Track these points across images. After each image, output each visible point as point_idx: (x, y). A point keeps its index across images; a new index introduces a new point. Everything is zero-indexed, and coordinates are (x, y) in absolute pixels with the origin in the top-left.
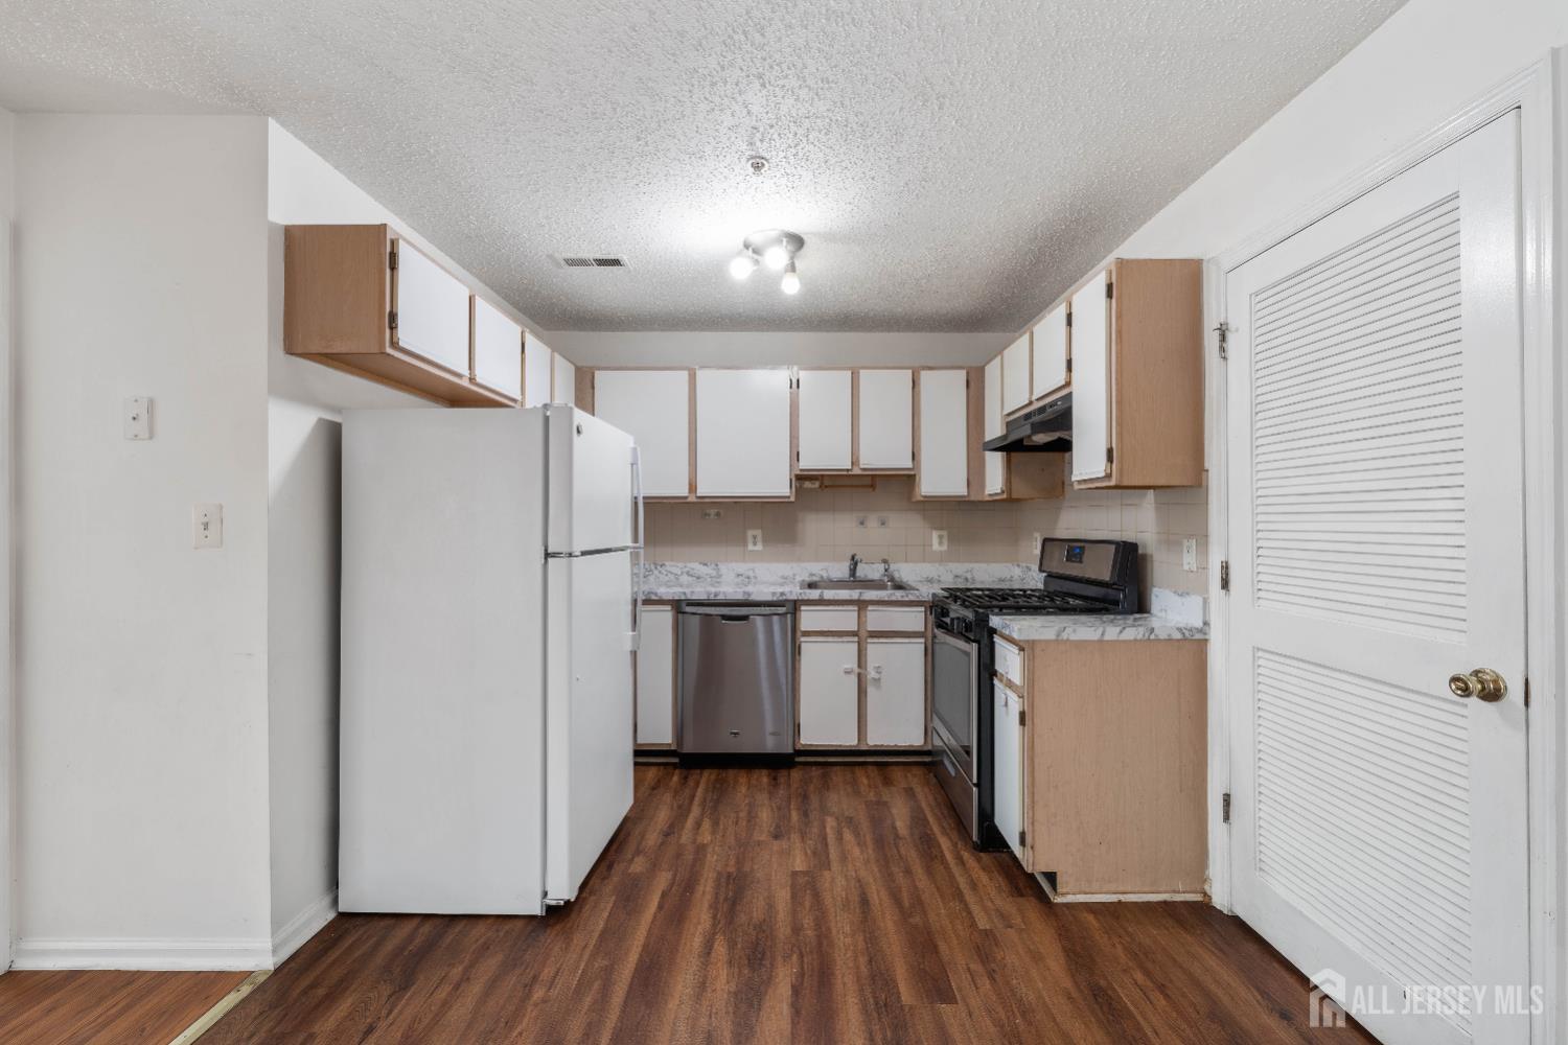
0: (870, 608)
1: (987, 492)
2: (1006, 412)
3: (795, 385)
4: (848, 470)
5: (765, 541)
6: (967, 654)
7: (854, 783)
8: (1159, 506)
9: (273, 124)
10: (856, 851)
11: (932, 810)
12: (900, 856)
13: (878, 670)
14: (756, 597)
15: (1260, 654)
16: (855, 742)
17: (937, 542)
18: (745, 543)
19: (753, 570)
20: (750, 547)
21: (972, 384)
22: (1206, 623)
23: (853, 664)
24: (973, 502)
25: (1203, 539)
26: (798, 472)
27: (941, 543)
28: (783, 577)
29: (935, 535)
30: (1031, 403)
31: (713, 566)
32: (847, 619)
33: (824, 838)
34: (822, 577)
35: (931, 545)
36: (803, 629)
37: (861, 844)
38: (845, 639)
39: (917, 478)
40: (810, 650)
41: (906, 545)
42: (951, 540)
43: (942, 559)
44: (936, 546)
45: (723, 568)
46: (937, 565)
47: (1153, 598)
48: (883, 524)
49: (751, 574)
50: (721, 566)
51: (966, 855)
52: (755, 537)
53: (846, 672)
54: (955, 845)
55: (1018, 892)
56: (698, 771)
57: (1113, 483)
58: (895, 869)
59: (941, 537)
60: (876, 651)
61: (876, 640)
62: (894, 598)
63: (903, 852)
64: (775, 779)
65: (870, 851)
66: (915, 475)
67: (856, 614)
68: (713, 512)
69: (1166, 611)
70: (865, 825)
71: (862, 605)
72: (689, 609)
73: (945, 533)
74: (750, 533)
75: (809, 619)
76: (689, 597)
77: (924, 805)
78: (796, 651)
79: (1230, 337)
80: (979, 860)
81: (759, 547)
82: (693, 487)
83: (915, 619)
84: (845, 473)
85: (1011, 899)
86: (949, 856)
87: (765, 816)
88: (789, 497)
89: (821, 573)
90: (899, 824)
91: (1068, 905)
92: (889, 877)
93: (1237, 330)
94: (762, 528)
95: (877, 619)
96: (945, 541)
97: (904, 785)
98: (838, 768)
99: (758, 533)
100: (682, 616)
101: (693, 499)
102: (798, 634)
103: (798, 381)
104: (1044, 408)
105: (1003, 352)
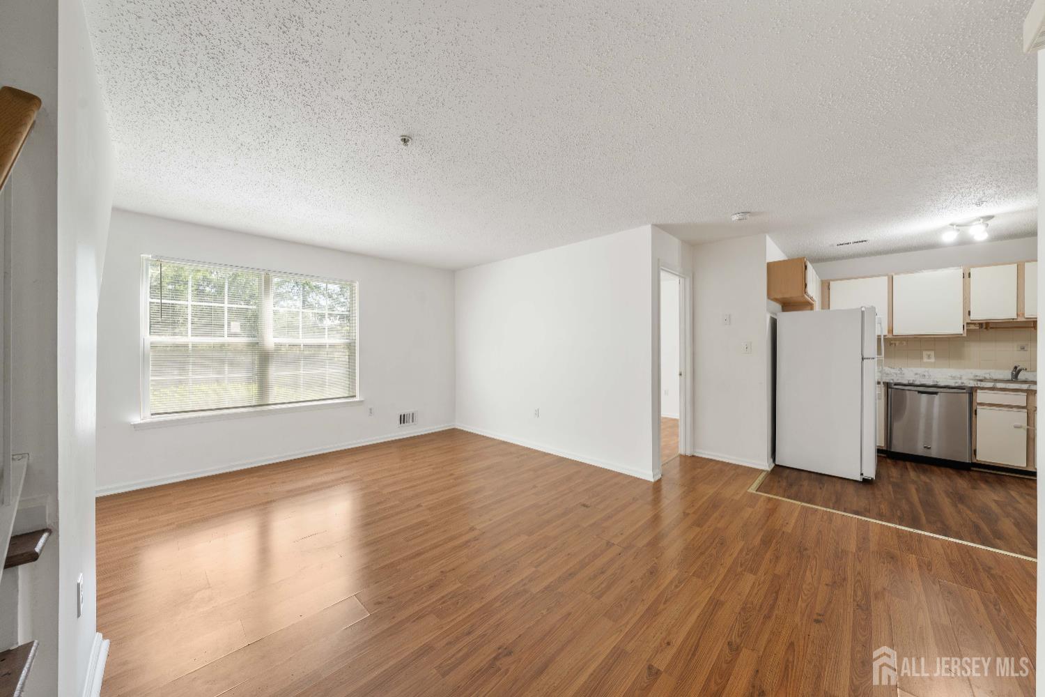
3: (967, 275)
4: (1014, 319)
5: (936, 357)
9: (768, 239)
14: (941, 384)
18: (921, 358)
19: (928, 372)
20: (925, 360)
26: (969, 322)
28: (959, 375)
31: (897, 369)
36: (978, 401)
38: (1016, 410)
40: (982, 413)
49: (926, 374)
50: (903, 369)
52: (929, 355)
53: (1016, 428)
56: (902, 461)
67: (1025, 397)
68: (897, 343)
72: (895, 388)
74: (925, 353)
75: (981, 397)
76: (895, 381)
78: (973, 413)
81: (933, 360)
82: (891, 330)
84: (1010, 321)
88: (961, 334)
94: (934, 350)
99: (932, 353)
100: (890, 390)
101: (890, 336)
102: (974, 404)
103: (970, 274)
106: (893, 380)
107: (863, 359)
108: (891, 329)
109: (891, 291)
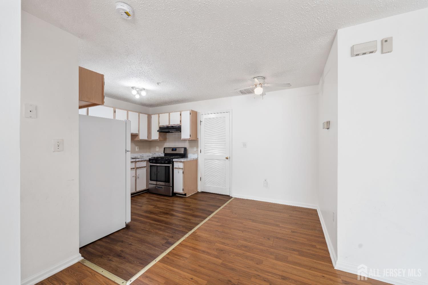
0: (137, 163)
1: (151, 139)
2: (160, 125)
6: (169, 167)
8: (189, 142)
13: (139, 175)
15: (205, 160)
16: (135, 191)
17: (137, 149)
21: (148, 118)
22: (198, 157)
24: (148, 141)
25: (197, 147)
29: (136, 147)
30: (169, 125)
32: (133, 165)
38: (133, 170)
43: (138, 152)
44: (136, 150)
47: (188, 155)
51: (171, 198)
54: (168, 198)
57: (190, 139)
59: (137, 148)
61: (138, 169)
62: (141, 160)
66: (138, 135)
67: (135, 164)
69: (191, 157)
73: (138, 147)
79: (201, 122)
80: (173, 198)
83: (144, 164)
91: (188, 197)
93: (203, 122)
96: (139, 149)
104: (173, 127)
105: (159, 114)
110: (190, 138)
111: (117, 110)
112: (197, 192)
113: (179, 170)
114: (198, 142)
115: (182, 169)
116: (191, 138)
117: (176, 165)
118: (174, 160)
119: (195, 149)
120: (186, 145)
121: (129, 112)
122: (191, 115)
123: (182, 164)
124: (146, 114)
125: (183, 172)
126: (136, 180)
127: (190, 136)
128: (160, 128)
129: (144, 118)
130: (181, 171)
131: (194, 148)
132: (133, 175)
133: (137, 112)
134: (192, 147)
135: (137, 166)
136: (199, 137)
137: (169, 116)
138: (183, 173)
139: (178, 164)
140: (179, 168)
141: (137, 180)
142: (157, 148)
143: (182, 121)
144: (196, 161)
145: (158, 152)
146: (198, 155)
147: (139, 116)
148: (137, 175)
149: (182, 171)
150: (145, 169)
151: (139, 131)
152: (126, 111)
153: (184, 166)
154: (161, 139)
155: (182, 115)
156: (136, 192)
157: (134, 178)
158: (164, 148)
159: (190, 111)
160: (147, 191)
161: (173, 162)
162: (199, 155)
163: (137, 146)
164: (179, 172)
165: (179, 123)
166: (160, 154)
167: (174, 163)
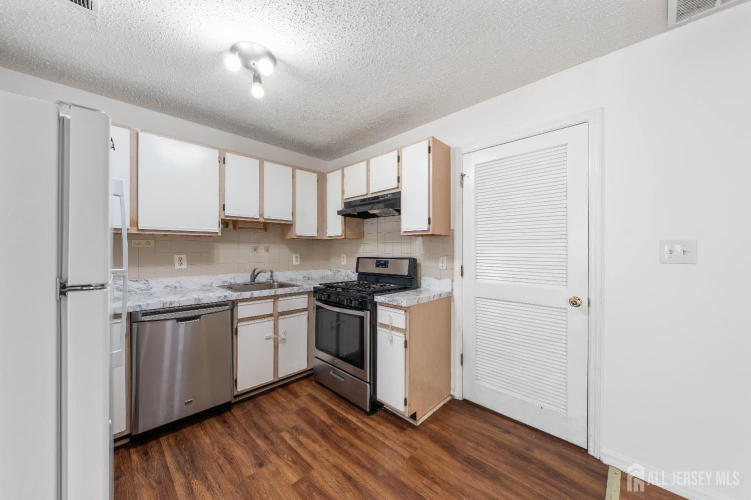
0: (280, 299)
1: (328, 235)
2: (345, 198)
3: (222, 161)
4: (256, 219)
5: (190, 262)
6: (362, 319)
7: (278, 403)
8: (425, 243)
10: (317, 447)
11: (331, 402)
12: (341, 438)
13: (285, 334)
14: (205, 301)
15: (477, 299)
16: (272, 378)
17: (295, 260)
18: (173, 263)
19: (180, 282)
20: (177, 266)
21: (319, 181)
22: (452, 290)
23: (270, 333)
24: (320, 240)
25: (451, 257)
26: (224, 218)
27: (296, 261)
28: (204, 286)
29: (294, 256)
30: (367, 194)
31: (143, 282)
32: (266, 307)
33: (292, 449)
34: (231, 283)
35: (292, 262)
36: (239, 317)
37: (315, 441)
38: (266, 319)
39: (294, 226)
40: (243, 330)
41: (279, 262)
42: (301, 259)
43: (297, 268)
44: (294, 263)
45: (153, 283)
46: (295, 272)
47: (422, 281)
48: (267, 251)
49: (178, 285)
50: (151, 281)
51: (365, 420)
52: (181, 259)
53: (266, 339)
54: (357, 417)
55: (402, 429)
56: (154, 442)
57: (430, 233)
58: (346, 447)
59: (296, 257)
60: (283, 322)
61: (283, 317)
62: (293, 292)
63: (340, 435)
64: (225, 422)
65: (324, 444)
66: (292, 224)
67: (272, 303)
68: (143, 242)
69: (429, 286)
70: (307, 428)
71: (276, 297)
72: (144, 318)
73: (298, 255)
74: (177, 257)
75: (243, 311)
76: (144, 308)
77: (324, 401)
78: (234, 332)
79: (465, 179)
80: (373, 420)
81: (184, 266)
82: (136, 222)
83: (302, 302)
84: (255, 220)
85: (403, 434)
86: (359, 424)
87: (240, 453)
88: (217, 233)
89: (230, 281)
90: (322, 418)
91: (422, 424)
92: (347, 455)
93: (468, 177)
94: (186, 253)
95: (284, 305)
96: (299, 259)
97: (305, 394)
98: (261, 397)
99: (184, 257)
100: (135, 325)
101: (134, 231)
102: (235, 321)
103: (224, 159)
104: (377, 198)
105: (343, 169)
106: (140, 306)
107: (63, 289)
108: (134, 218)
109: (135, 163)
110: (428, 230)
111: (229, 156)
112: (449, 398)
113: (393, 332)
114: (453, 243)
115: (404, 331)
116: (431, 229)
117: (384, 315)
118: (378, 299)
119: (442, 264)
120: (416, 250)
121: (267, 164)
122: (431, 154)
123: (404, 316)
124: (314, 172)
125: (406, 342)
126: (276, 348)
127: (429, 223)
128: (345, 203)
129: (307, 181)
130: (399, 339)
131: (441, 260)
132: (269, 335)
133: (290, 166)
134: (432, 256)
135: (280, 309)
136: (456, 225)
137: (368, 170)
138: (406, 347)
139: (392, 314)
140: (393, 328)
141: (281, 346)
142: (343, 258)
143: (403, 179)
144: (447, 301)
145: (345, 267)
146: (453, 281)
147: (294, 177)
148: (280, 333)
149: (403, 340)
150: (304, 317)
151: (293, 214)
152: (258, 161)
153: (410, 322)
154: (350, 235)
155: (403, 159)
156: (276, 380)
157: (271, 342)
158: (358, 258)
159: (429, 142)
160: (309, 376)
161: (375, 304)
162: (455, 283)
163: (295, 253)
164: (392, 341)
165: (395, 185)
166: (349, 272)
167: (379, 307)
